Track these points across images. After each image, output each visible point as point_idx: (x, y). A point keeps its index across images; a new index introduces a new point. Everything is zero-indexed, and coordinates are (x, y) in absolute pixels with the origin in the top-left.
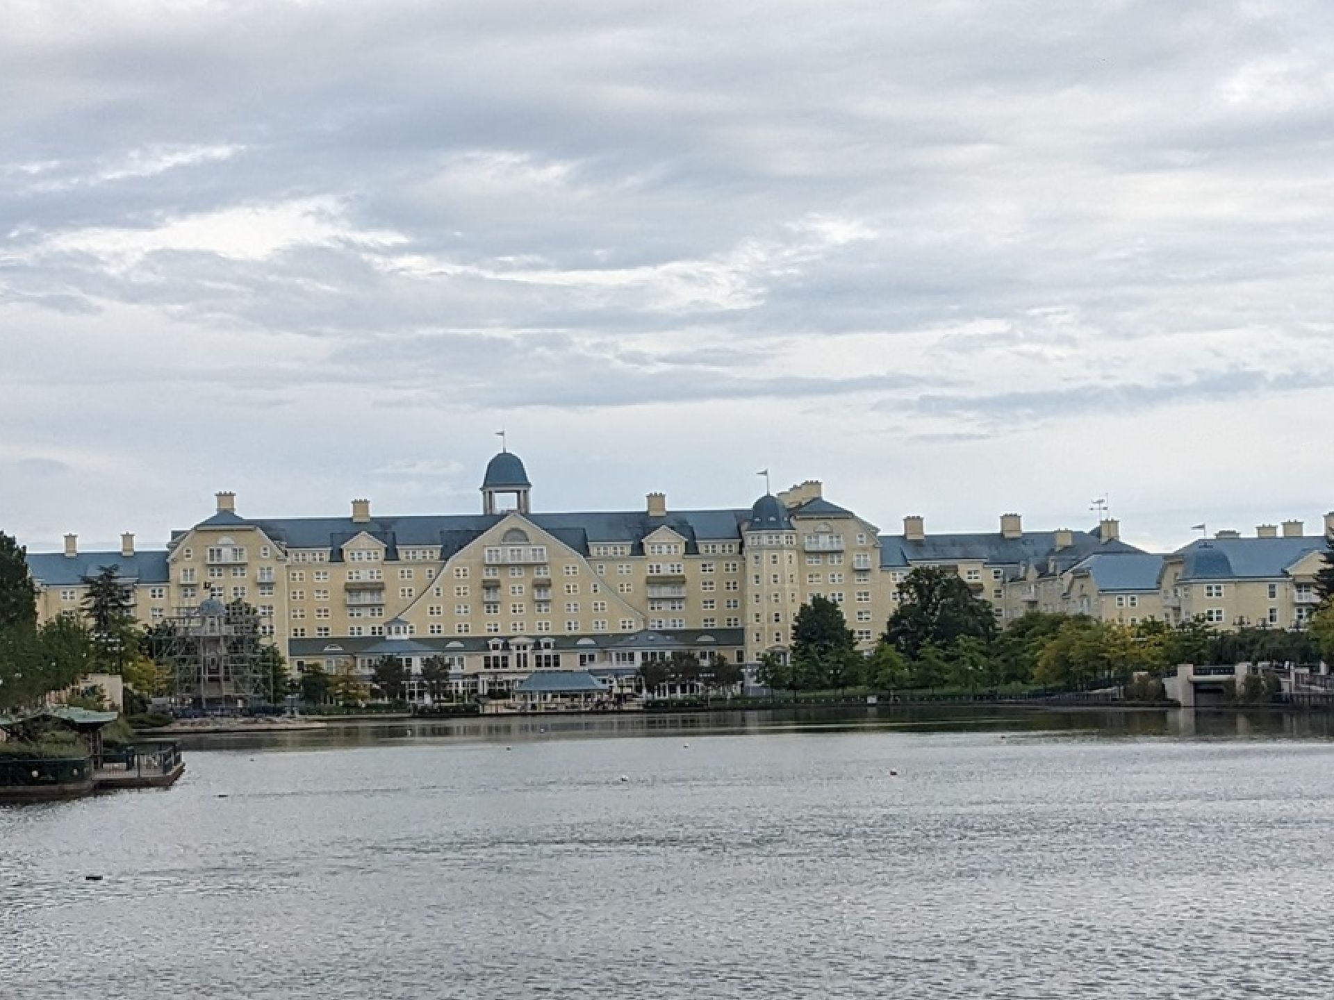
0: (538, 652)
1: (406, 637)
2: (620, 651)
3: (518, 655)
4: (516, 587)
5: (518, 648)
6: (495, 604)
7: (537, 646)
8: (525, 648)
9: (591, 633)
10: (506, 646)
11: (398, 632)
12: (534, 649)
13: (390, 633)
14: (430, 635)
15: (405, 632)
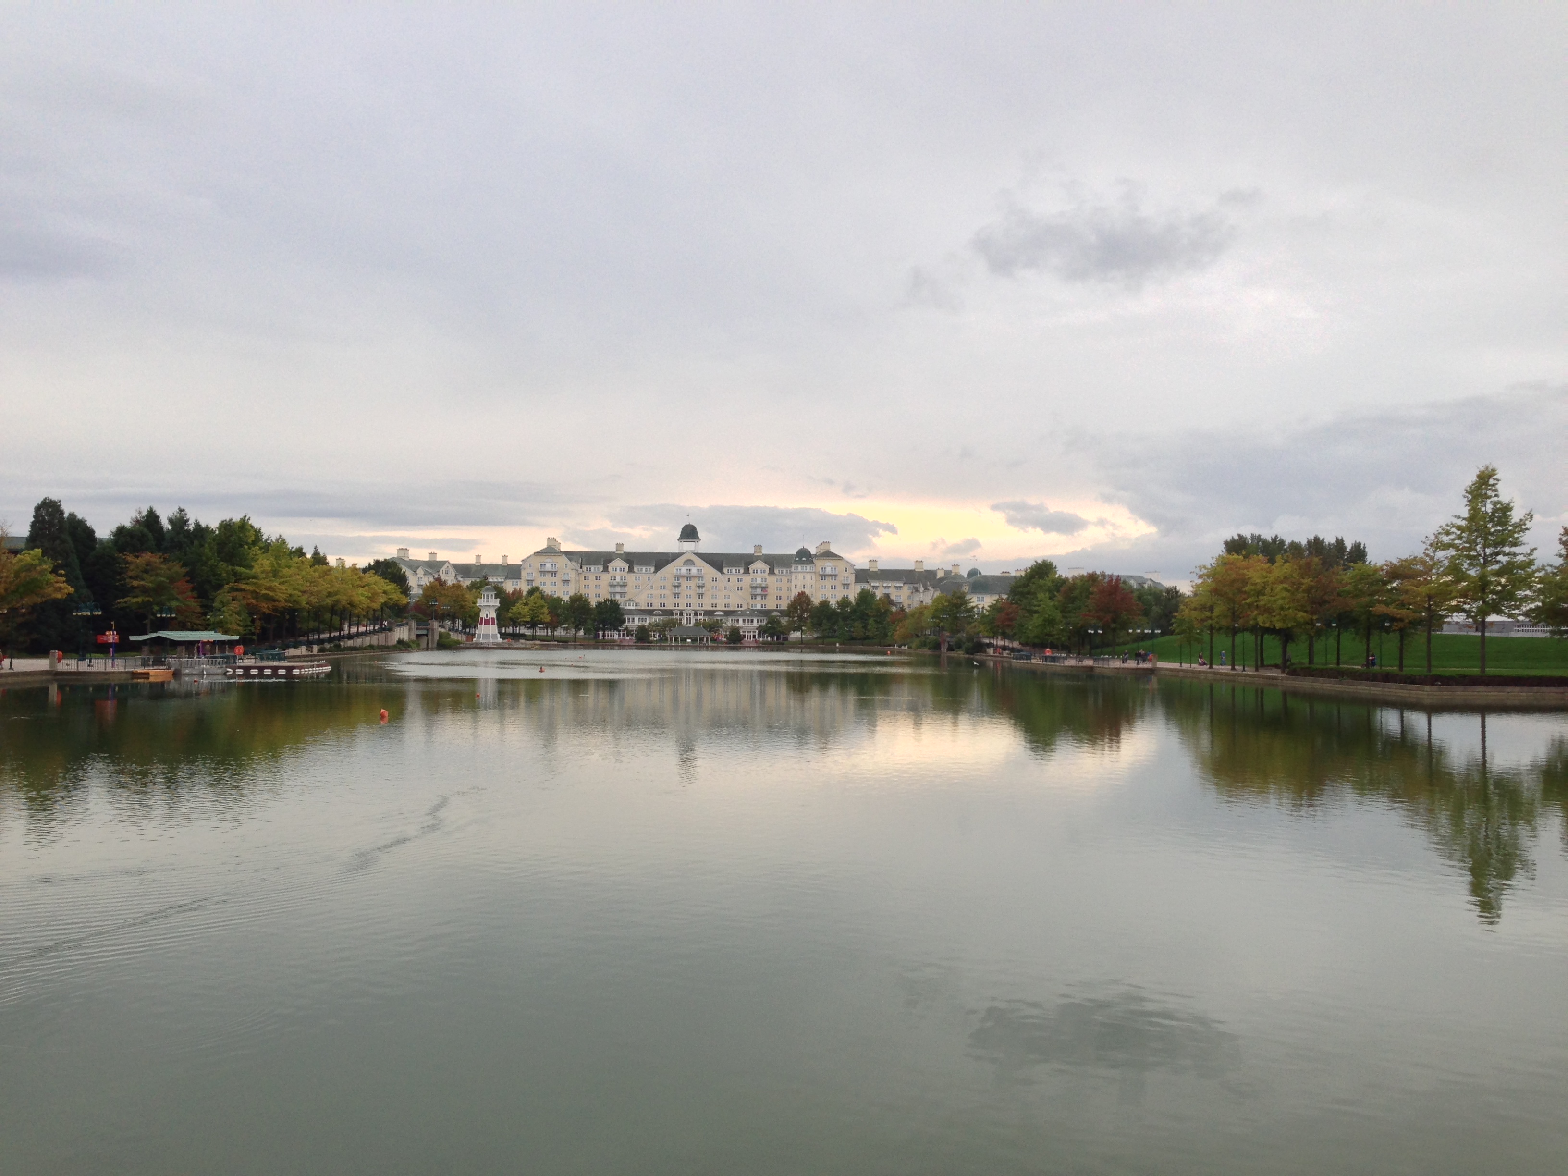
0: (696, 618)
1: (634, 608)
2: (733, 618)
3: (687, 618)
4: (688, 588)
5: (687, 615)
6: (678, 594)
7: (696, 614)
8: (690, 615)
9: (721, 609)
10: (681, 614)
11: (629, 605)
12: (695, 615)
13: (626, 606)
14: (647, 608)
15: (633, 606)
